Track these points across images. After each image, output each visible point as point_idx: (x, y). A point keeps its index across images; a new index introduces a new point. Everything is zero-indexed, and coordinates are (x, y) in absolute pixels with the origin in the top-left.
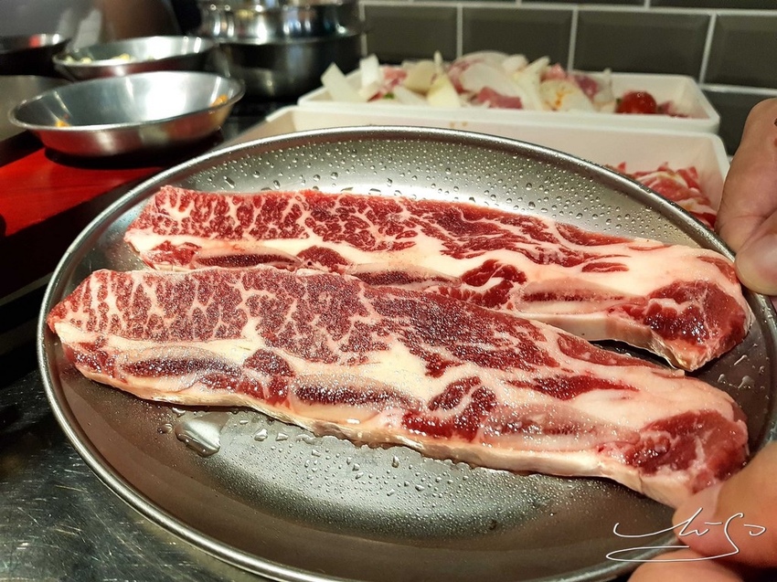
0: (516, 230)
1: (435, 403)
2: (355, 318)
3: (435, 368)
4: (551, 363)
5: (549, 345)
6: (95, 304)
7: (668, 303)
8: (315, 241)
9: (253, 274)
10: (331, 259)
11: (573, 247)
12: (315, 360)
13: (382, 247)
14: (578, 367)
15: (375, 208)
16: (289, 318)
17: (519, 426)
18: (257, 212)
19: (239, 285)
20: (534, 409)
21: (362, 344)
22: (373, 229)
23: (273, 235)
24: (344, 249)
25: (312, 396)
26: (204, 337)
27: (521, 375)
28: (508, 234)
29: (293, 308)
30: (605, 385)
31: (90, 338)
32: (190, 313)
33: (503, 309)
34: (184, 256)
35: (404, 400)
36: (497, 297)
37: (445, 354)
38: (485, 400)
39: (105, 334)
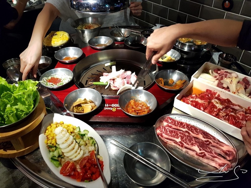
0: (212, 138)
1: (200, 153)
2: (192, 141)
3: (200, 150)
4: (213, 154)
5: (213, 152)
7: (227, 152)
8: (187, 130)
9: (180, 132)
10: (189, 133)
11: (218, 142)
12: (187, 144)
13: (195, 134)
14: (216, 155)
15: (195, 128)
16: (184, 139)
17: (208, 158)
18: (179, 124)
19: (178, 133)
20: (210, 158)
21: (192, 144)
22: (194, 131)
23: (181, 127)
24: (190, 132)
25: (186, 148)
26: (174, 137)
27: (209, 154)
28: (211, 138)
29: (185, 138)
30: (218, 158)
31: (161, 133)
32: (172, 134)
33: (209, 146)
34: (170, 127)
35: (196, 152)
36: (208, 144)
37: (202, 149)
38: (205, 155)
39: (163, 133)
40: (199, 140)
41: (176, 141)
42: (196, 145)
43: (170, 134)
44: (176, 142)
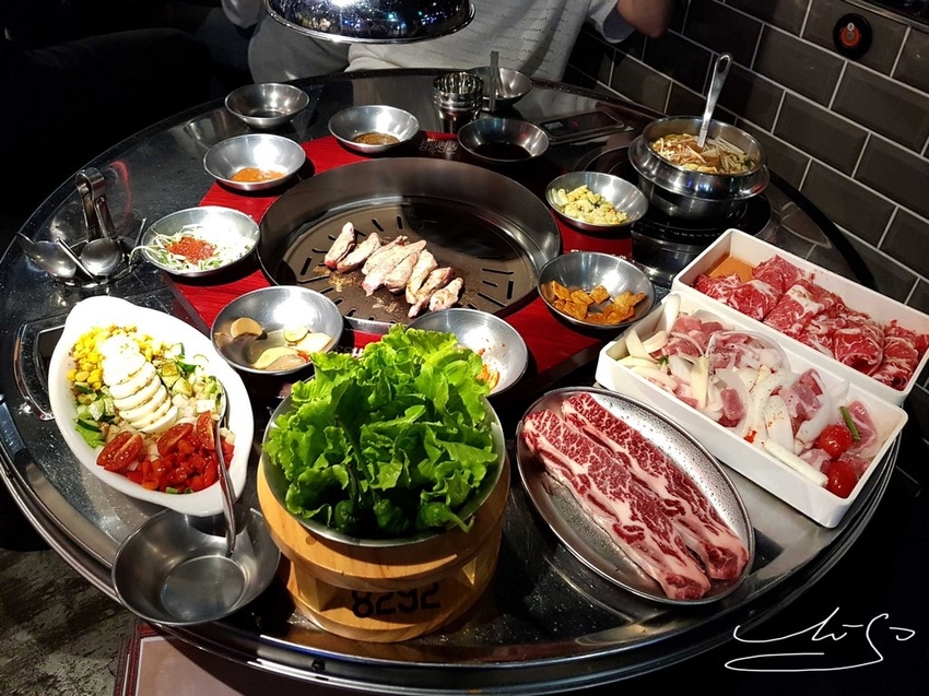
0: (696, 498)
1: (625, 527)
2: (621, 486)
3: (634, 518)
4: (668, 541)
5: (672, 537)
6: (543, 421)
7: (720, 553)
8: (626, 451)
9: (599, 448)
10: (627, 462)
11: (709, 517)
12: (601, 489)
13: (647, 470)
14: (675, 548)
15: (656, 454)
16: (600, 471)
17: (644, 550)
18: (614, 425)
19: (592, 449)
20: (653, 549)
21: (617, 495)
22: (649, 462)
23: (613, 439)
24: (634, 462)
25: (592, 499)
26: (571, 458)
27: (657, 537)
28: (692, 497)
29: (604, 469)
30: (679, 558)
31: (536, 432)
32: (571, 447)
33: (670, 518)
34: (579, 424)
35: (618, 520)
36: (671, 513)
37: (640, 516)
38: (641, 537)
39: (540, 434)
40: (647, 491)
41: (570, 470)
42: (627, 502)
43: (562, 445)
44: (568, 473)
